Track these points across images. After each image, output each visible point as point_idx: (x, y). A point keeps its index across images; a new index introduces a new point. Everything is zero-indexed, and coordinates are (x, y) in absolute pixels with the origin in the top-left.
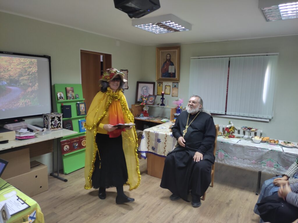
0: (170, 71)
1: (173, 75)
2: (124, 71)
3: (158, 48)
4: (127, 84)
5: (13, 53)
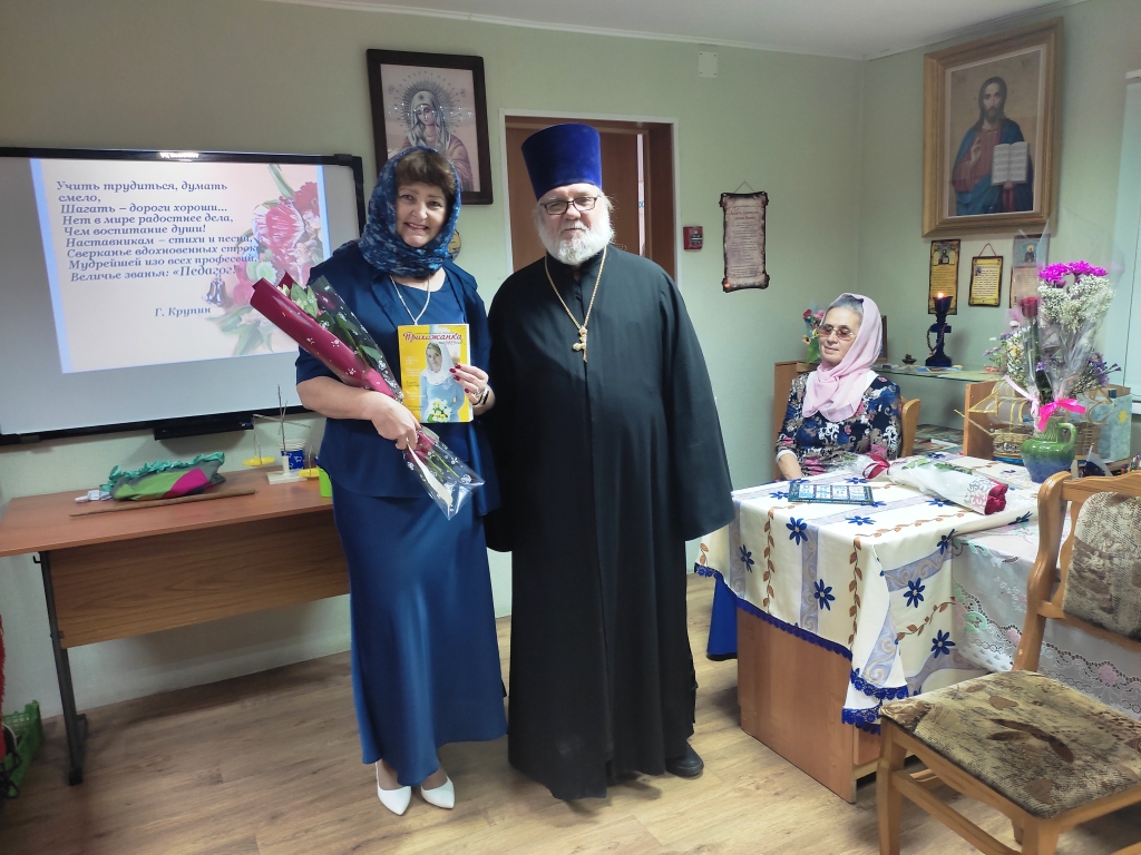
1: (1020, 196)
2: (741, 202)
3: (931, 55)
4: (761, 260)
5: (197, 155)
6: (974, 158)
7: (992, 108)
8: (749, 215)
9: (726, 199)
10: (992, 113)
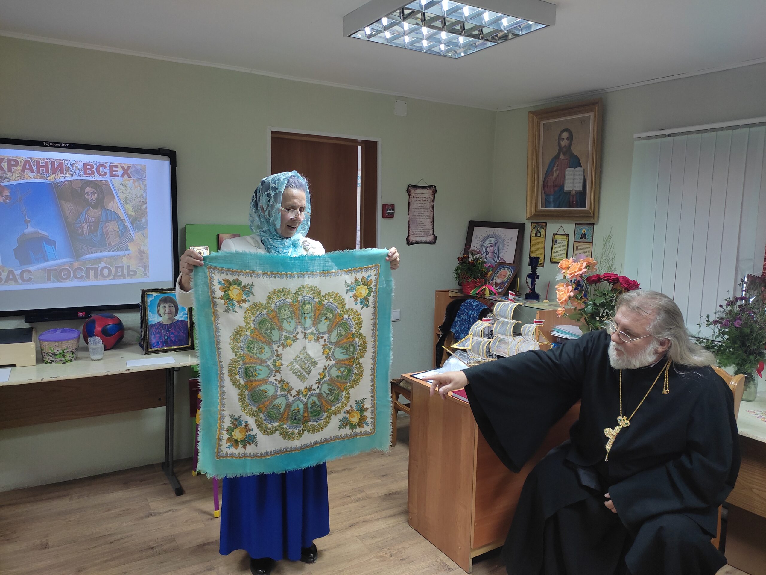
0: (568, 188)
1: (580, 199)
2: (419, 191)
3: (533, 113)
4: (431, 227)
5: (68, 145)
6: (555, 175)
7: (565, 146)
8: (424, 199)
9: (411, 188)
10: (564, 150)
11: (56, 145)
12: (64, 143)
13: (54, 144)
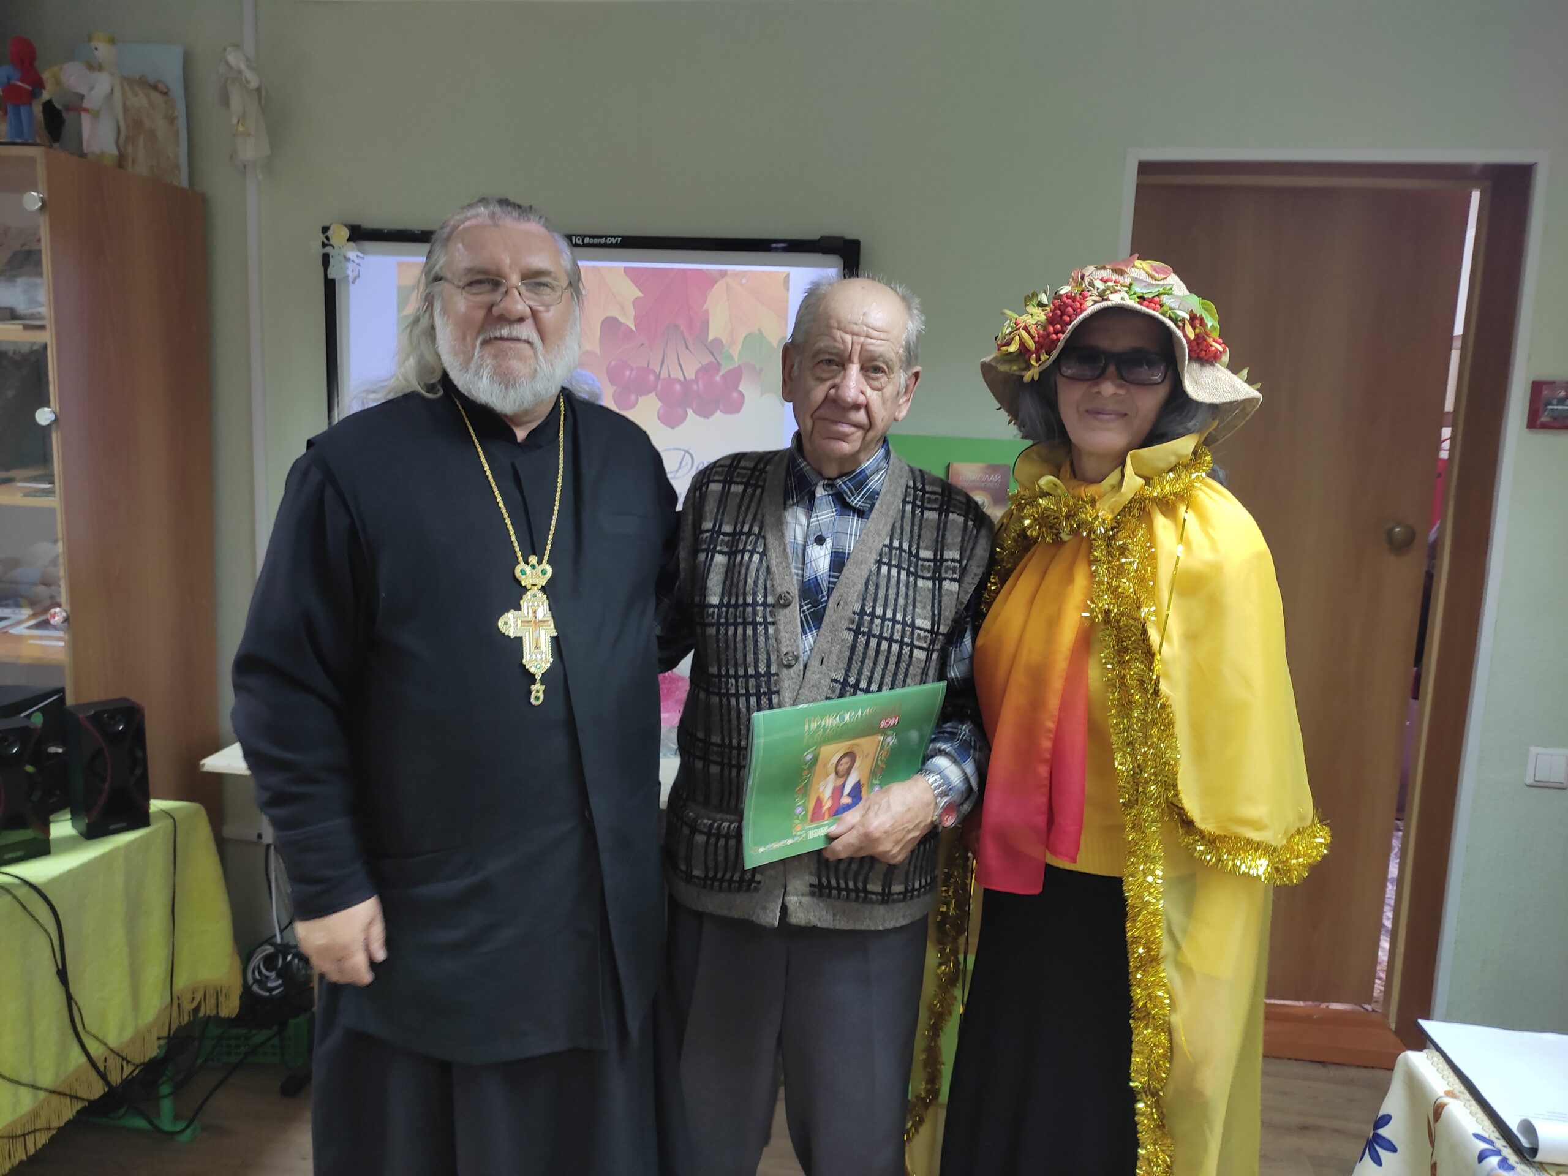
5: (620, 239)
11: (596, 241)
12: (612, 237)
13: (591, 241)
